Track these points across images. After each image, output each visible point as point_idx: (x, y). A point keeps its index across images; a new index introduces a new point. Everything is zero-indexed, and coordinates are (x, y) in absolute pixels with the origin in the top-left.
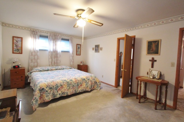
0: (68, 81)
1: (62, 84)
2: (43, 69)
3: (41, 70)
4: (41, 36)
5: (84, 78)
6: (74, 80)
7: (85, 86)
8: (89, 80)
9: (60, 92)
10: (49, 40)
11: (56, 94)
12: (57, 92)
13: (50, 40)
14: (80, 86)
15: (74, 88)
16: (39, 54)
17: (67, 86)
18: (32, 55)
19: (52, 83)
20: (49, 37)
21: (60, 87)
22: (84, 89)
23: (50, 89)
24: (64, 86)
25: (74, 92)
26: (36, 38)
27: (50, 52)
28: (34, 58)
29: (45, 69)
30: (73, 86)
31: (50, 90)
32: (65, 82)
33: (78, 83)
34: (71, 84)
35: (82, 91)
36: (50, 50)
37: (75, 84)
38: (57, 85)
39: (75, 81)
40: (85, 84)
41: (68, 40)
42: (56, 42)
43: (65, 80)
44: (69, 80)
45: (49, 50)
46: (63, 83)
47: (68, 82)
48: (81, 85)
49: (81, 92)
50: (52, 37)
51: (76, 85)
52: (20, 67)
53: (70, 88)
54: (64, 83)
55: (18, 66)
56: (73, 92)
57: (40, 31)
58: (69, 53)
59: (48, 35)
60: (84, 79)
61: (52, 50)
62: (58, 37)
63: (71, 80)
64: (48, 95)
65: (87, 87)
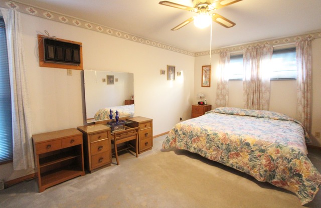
0: (209, 133)
1: (199, 134)
2: (224, 111)
3: (221, 111)
4: (233, 57)
5: (249, 141)
6: (220, 136)
7: (246, 160)
8: (263, 151)
9: (195, 145)
10: (245, 61)
11: (189, 144)
12: (192, 143)
13: (247, 60)
14: (235, 157)
15: (220, 153)
16: (227, 86)
17: (206, 140)
18: (218, 88)
19: (187, 127)
20: (246, 55)
21: (195, 138)
22: (245, 168)
23: (183, 134)
24: (201, 139)
25: (219, 160)
26: (224, 62)
27: (245, 82)
28: (221, 93)
29: (227, 111)
30: (218, 146)
31: (183, 136)
32: (204, 132)
33: (228, 145)
34: (212, 140)
35: (239, 168)
36: (246, 79)
37: (222, 144)
38: (192, 132)
39: (223, 140)
40: (249, 157)
41: (293, 50)
42: (258, 61)
43: (206, 130)
44: (212, 132)
45: (244, 80)
46: (201, 133)
47: (208, 135)
48: (238, 155)
49: (235, 168)
50: (251, 54)
51: (224, 148)
52: (205, 103)
53: (210, 147)
54: (202, 135)
55: (203, 103)
56: (216, 157)
57: (232, 49)
58: (295, 81)
59: (243, 51)
60: (248, 144)
61: (249, 79)
62: (264, 49)
63: (216, 134)
64: (181, 141)
65: (254, 167)
